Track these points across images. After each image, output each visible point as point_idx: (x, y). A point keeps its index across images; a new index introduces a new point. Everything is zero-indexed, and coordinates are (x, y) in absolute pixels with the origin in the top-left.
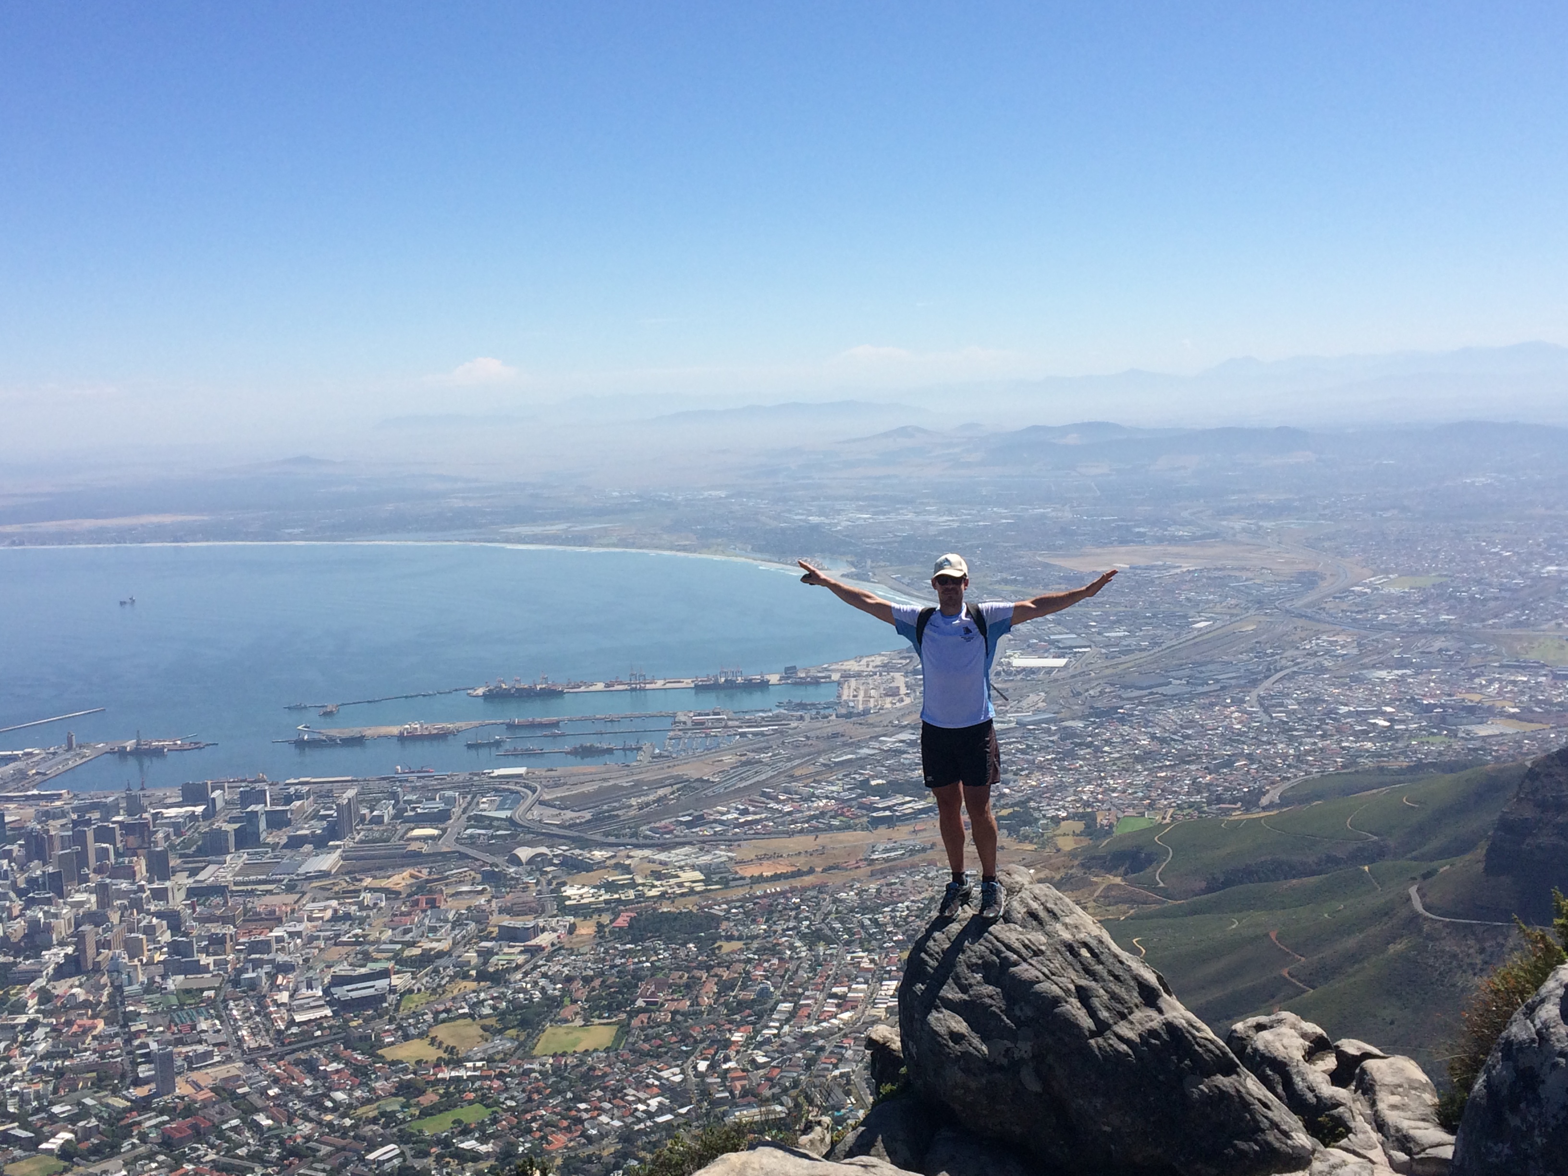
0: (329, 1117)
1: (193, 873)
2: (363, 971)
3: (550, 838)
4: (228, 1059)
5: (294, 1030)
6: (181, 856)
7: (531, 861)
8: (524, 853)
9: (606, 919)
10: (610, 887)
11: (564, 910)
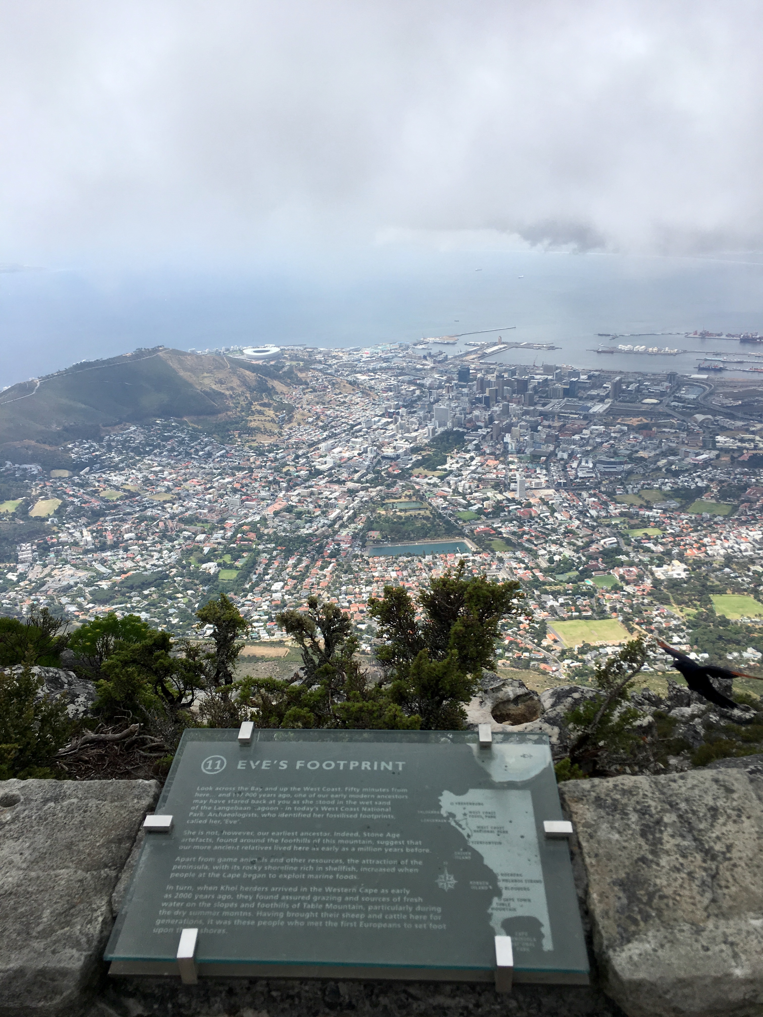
0: (587, 520)
1: (544, 405)
2: (612, 460)
3: (714, 413)
4: (548, 487)
5: (578, 480)
6: (540, 397)
7: (703, 422)
8: (700, 417)
9: (736, 455)
10: (742, 440)
11: (714, 448)
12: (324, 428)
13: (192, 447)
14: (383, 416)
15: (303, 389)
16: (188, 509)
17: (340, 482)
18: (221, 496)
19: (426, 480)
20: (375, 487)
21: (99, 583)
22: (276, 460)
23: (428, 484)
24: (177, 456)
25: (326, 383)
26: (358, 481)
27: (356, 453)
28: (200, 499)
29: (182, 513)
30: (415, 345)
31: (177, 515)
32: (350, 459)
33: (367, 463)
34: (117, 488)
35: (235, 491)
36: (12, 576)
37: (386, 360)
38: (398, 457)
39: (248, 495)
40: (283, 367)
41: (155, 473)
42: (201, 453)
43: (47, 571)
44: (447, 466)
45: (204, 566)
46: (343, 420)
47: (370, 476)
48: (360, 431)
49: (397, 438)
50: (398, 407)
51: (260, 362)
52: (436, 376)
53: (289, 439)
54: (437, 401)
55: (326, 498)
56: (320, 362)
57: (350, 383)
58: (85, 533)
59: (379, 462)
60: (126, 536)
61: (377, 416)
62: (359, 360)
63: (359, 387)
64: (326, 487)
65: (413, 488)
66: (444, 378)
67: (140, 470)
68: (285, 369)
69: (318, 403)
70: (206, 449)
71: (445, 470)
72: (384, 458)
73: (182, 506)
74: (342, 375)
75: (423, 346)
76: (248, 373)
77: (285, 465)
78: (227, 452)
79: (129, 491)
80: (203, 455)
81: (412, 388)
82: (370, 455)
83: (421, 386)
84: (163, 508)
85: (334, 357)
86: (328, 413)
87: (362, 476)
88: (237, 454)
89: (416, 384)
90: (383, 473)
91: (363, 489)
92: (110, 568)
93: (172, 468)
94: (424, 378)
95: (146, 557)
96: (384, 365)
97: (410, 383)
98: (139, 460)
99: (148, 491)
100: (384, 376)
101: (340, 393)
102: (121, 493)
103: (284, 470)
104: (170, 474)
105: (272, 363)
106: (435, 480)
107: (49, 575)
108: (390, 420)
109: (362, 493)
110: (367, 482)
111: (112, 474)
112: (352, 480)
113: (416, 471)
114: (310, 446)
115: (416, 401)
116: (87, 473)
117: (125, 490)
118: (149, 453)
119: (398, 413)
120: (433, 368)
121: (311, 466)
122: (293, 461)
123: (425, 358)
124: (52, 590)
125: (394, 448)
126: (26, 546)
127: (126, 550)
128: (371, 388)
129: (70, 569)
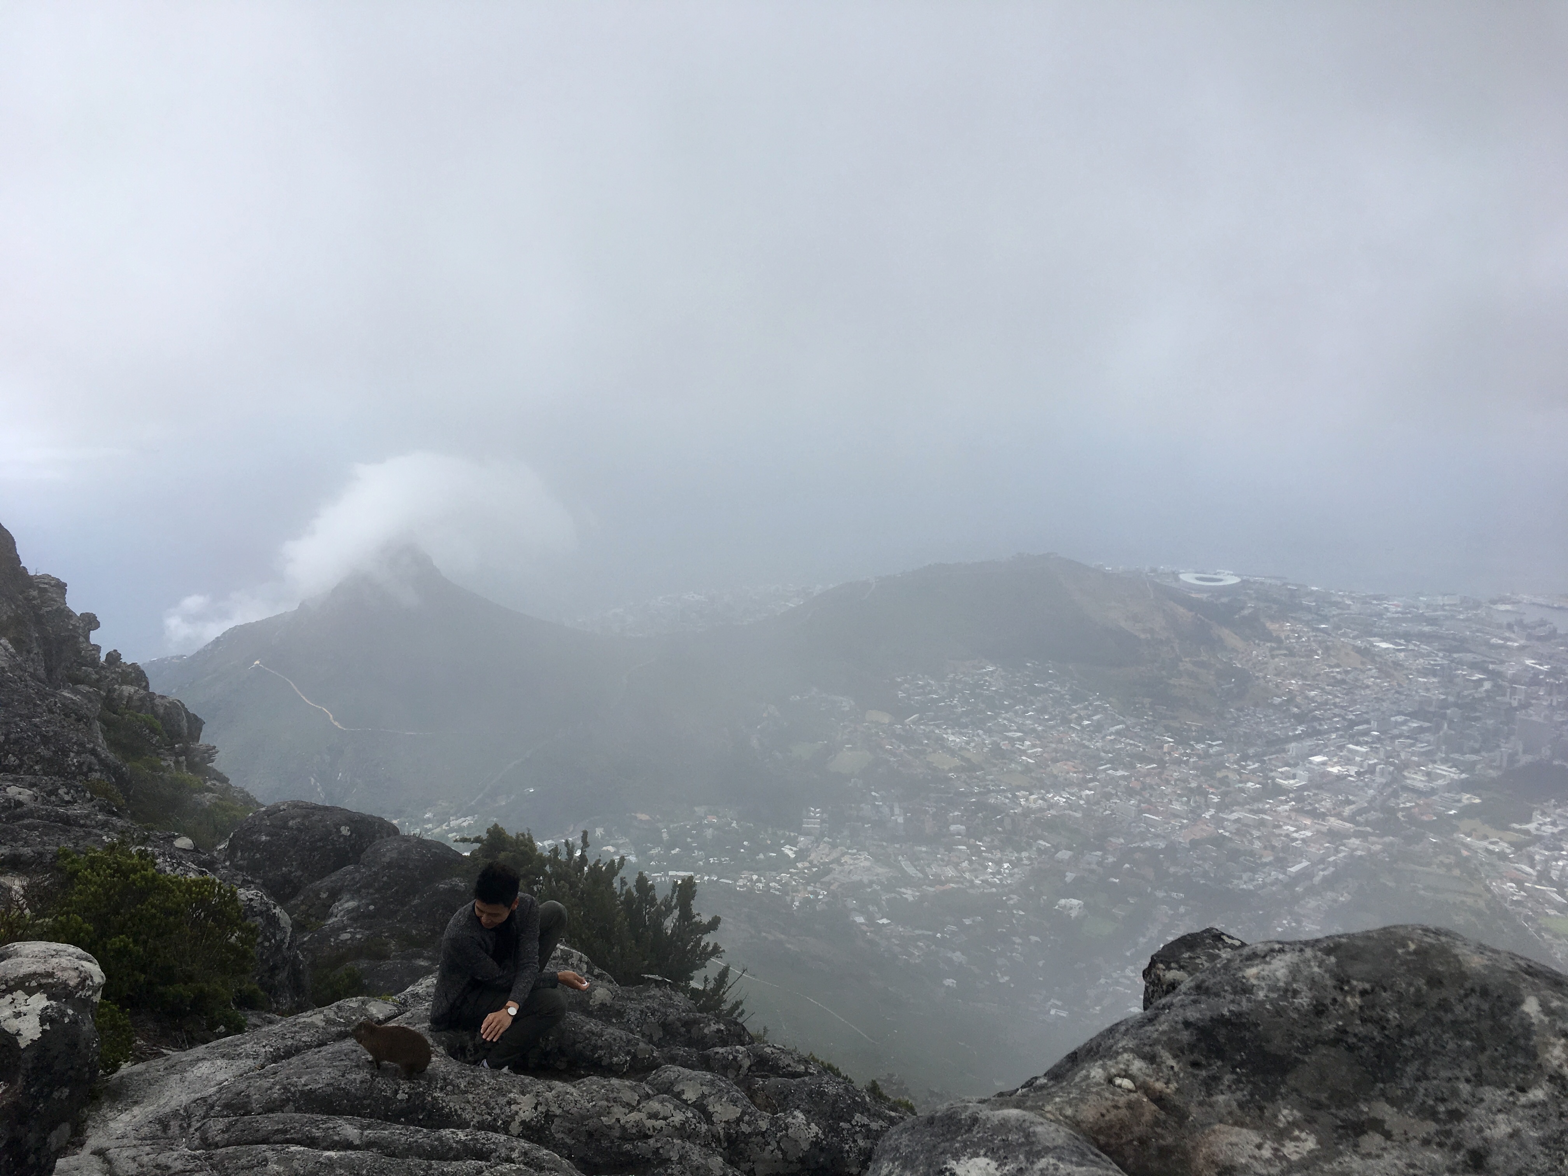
12: (1300, 719)
13: (1074, 711)
14: (1413, 715)
15: (1272, 649)
16: (1051, 806)
17: (1314, 814)
18: (1108, 796)
19: (1485, 843)
20: (1381, 836)
21: (903, 890)
22: (1206, 755)
23: (1487, 850)
24: (1048, 720)
25: (1315, 646)
26: (1351, 819)
27: (1353, 770)
28: (1072, 794)
29: (1041, 810)
30: (1494, 602)
31: (1034, 812)
32: (1340, 778)
33: (1371, 792)
34: (952, 752)
35: (1130, 792)
36: (789, 851)
37: (1432, 621)
38: (1433, 791)
39: (1150, 803)
40: (1242, 608)
41: (1012, 740)
42: (1086, 722)
43: (835, 855)
44: (1532, 827)
45: (1063, 902)
46: (1337, 711)
47: (1373, 815)
48: (1366, 733)
49: (1437, 758)
50: (1444, 705)
51: (1204, 596)
52: (1529, 662)
53: (1234, 725)
54: (1525, 706)
55: (1287, 836)
56: (1308, 609)
57: (1358, 650)
58: (897, 810)
59: (1395, 794)
60: (953, 828)
61: (1400, 713)
62: (1380, 615)
63: (1373, 661)
64: (1289, 817)
65: (1457, 853)
66: (1545, 668)
67: (989, 732)
68: (1246, 612)
69: (1294, 676)
70: (1095, 718)
71: (1527, 832)
72: (1406, 788)
73: (1043, 799)
74: (1345, 635)
75: (1508, 607)
76: (1181, 610)
77: (1221, 766)
78: (1127, 728)
79: (968, 760)
80: (1088, 726)
81: (1477, 676)
82: (1380, 780)
83: (1494, 675)
84: (1014, 796)
85: (1336, 604)
86: (1313, 693)
87: (1360, 812)
88: (1143, 734)
89: (1485, 671)
90: (1400, 815)
91: (1357, 835)
92: (922, 871)
93: (1039, 737)
94: (1502, 662)
95: (976, 866)
96: (1427, 629)
97: (1474, 666)
98: (990, 717)
99: (995, 765)
100: (1425, 648)
101: (1338, 666)
102: (957, 761)
103: (1219, 775)
104: (1034, 746)
105: (1225, 600)
106: (1503, 846)
107: (837, 861)
108: (1426, 725)
109: (1355, 842)
110: (1367, 823)
111: (949, 731)
112: (1339, 816)
113: (1467, 824)
114: (1270, 743)
115: (1481, 699)
116: (914, 723)
117: (963, 758)
118: (1007, 709)
119: (1444, 716)
120: (1522, 648)
121: (1266, 777)
122: (1237, 762)
123: (1510, 627)
124: (837, 884)
125: (1428, 774)
126: (816, 812)
127: (950, 850)
128: (1397, 665)
129: (866, 859)
